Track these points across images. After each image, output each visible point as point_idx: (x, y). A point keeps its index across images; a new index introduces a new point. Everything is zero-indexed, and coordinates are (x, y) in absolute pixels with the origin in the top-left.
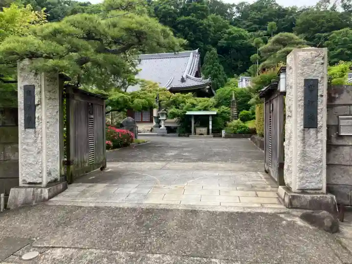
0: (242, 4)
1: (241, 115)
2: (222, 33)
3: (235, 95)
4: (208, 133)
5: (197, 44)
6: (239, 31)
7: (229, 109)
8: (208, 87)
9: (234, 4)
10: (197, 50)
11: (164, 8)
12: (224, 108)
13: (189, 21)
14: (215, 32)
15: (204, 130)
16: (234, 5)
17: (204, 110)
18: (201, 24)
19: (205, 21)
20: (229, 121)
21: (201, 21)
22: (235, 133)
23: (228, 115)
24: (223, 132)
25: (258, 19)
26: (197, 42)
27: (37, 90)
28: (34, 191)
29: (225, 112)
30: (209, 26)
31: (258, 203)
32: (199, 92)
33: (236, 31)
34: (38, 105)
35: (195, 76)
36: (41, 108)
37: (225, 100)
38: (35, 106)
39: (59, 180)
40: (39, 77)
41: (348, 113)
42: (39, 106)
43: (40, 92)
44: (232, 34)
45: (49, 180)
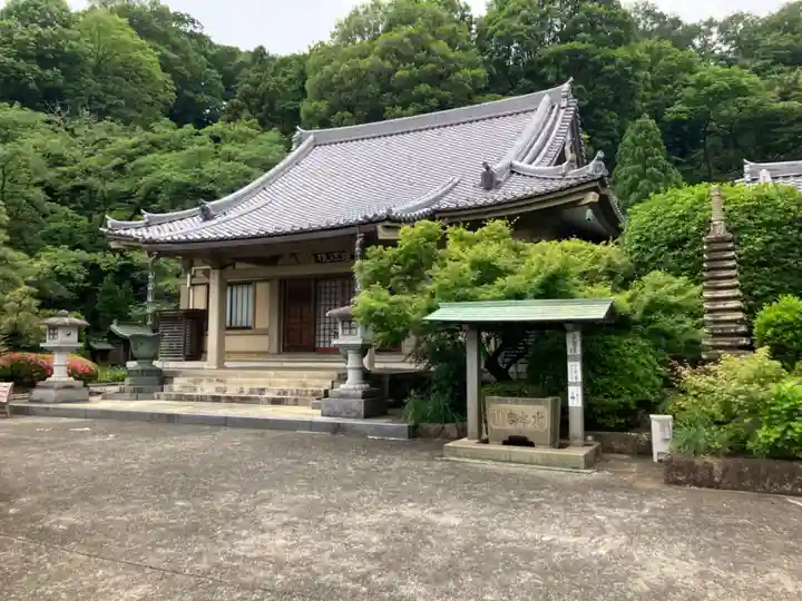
0: (738, 18)
1: (768, 325)
2: (675, 87)
3: (729, 218)
4: (561, 435)
5: (597, 117)
6: (729, 75)
7: (695, 290)
8: (592, 197)
9: (711, 20)
11: (502, 27)
12: (660, 284)
13: (574, 53)
14: (656, 86)
15: (533, 414)
16: (710, 23)
17: (537, 297)
18: (611, 60)
19: (621, 52)
20: (696, 363)
21: (607, 51)
22: (738, 449)
23: (689, 323)
24: (660, 429)
25: (787, 48)
26: (598, 111)
29: (669, 309)
30: (636, 63)
33: (720, 75)
37: (673, 246)
44: (709, 84)
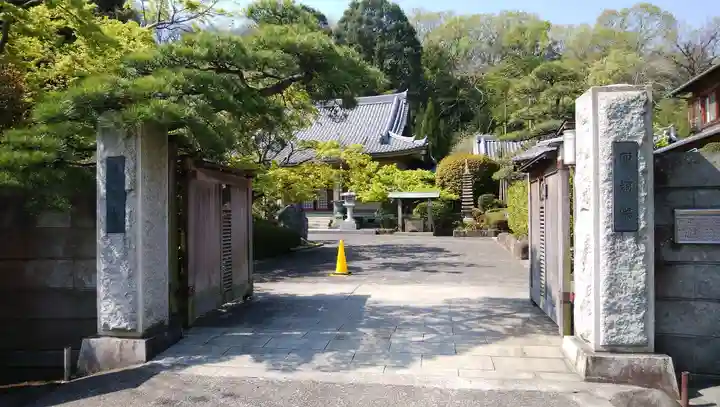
8: (424, 152)
10: (405, 93)
15: (418, 224)
27: (129, 164)
28: (121, 344)
31: (528, 372)
32: (408, 161)
34: (131, 190)
35: (403, 135)
36: (135, 196)
38: (126, 194)
39: (167, 323)
40: (132, 141)
41: (690, 203)
42: (133, 194)
43: (135, 167)
45: (149, 325)
